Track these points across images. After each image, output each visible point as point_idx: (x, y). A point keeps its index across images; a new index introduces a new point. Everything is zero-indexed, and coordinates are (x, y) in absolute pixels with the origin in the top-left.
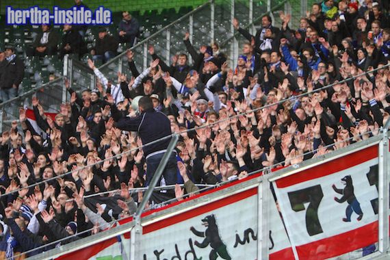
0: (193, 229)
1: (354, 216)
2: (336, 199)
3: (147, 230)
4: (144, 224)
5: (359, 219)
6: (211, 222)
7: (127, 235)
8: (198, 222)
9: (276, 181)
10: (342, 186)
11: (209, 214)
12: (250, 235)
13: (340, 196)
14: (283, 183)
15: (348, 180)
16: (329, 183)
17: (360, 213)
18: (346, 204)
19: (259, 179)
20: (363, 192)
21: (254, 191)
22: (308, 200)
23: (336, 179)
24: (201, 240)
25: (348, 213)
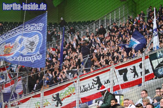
0: (93, 80)
1: (136, 76)
2: (131, 72)
4: (80, 79)
5: (137, 77)
6: (98, 78)
7: (76, 82)
9: (115, 67)
10: (133, 68)
11: (98, 76)
12: (108, 81)
13: (132, 71)
14: (117, 68)
15: (134, 67)
16: (129, 68)
17: (137, 75)
19: (110, 67)
20: (138, 70)
21: (109, 70)
22: (123, 72)
23: (131, 67)
24: (95, 83)
25: (135, 75)
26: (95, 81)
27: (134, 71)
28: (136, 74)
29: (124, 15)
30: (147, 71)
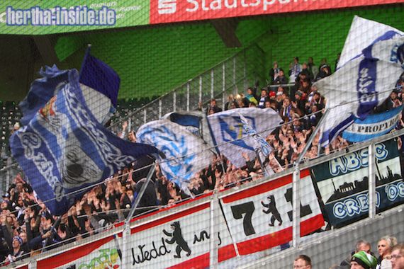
0: (164, 231)
1: (277, 222)
2: (264, 211)
3: (134, 231)
4: (132, 227)
5: (280, 225)
6: (177, 226)
7: (120, 235)
8: (168, 227)
9: (223, 198)
10: (267, 202)
11: (177, 220)
12: (205, 235)
13: (266, 209)
14: (227, 200)
15: (272, 198)
16: (259, 200)
17: (281, 221)
18: (271, 215)
19: (211, 197)
20: (283, 206)
21: (208, 205)
22: (244, 212)
23: (263, 197)
24: (170, 239)
25: (273, 220)
26: (169, 235)
27: (272, 207)
28: (276, 216)
29: (234, 83)
30: (305, 210)
